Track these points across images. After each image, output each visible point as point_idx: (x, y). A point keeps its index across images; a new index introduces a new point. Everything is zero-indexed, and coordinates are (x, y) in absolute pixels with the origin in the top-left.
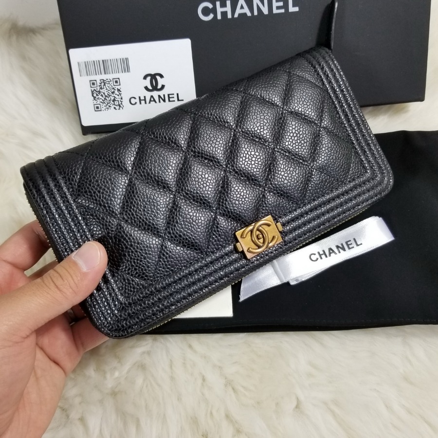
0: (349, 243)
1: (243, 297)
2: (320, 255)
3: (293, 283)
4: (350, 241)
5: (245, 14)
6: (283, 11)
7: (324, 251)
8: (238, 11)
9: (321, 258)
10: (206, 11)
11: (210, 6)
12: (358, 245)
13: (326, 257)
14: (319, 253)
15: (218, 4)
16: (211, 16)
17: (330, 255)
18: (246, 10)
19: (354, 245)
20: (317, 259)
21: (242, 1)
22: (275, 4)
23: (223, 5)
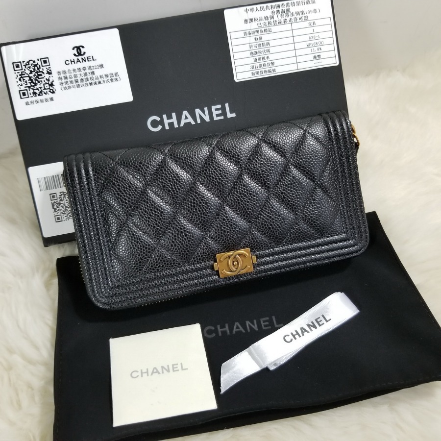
0: (318, 320)
1: (224, 388)
2: (294, 336)
3: (272, 368)
4: (319, 318)
5: (190, 123)
6: (222, 118)
7: (296, 331)
8: (183, 121)
9: (295, 339)
10: (155, 124)
11: (158, 119)
12: (327, 321)
13: (300, 336)
14: (292, 334)
15: (165, 116)
16: (160, 127)
17: (303, 335)
18: (190, 120)
19: (324, 321)
20: (292, 340)
21: (185, 113)
22: (215, 113)
23: (170, 117)
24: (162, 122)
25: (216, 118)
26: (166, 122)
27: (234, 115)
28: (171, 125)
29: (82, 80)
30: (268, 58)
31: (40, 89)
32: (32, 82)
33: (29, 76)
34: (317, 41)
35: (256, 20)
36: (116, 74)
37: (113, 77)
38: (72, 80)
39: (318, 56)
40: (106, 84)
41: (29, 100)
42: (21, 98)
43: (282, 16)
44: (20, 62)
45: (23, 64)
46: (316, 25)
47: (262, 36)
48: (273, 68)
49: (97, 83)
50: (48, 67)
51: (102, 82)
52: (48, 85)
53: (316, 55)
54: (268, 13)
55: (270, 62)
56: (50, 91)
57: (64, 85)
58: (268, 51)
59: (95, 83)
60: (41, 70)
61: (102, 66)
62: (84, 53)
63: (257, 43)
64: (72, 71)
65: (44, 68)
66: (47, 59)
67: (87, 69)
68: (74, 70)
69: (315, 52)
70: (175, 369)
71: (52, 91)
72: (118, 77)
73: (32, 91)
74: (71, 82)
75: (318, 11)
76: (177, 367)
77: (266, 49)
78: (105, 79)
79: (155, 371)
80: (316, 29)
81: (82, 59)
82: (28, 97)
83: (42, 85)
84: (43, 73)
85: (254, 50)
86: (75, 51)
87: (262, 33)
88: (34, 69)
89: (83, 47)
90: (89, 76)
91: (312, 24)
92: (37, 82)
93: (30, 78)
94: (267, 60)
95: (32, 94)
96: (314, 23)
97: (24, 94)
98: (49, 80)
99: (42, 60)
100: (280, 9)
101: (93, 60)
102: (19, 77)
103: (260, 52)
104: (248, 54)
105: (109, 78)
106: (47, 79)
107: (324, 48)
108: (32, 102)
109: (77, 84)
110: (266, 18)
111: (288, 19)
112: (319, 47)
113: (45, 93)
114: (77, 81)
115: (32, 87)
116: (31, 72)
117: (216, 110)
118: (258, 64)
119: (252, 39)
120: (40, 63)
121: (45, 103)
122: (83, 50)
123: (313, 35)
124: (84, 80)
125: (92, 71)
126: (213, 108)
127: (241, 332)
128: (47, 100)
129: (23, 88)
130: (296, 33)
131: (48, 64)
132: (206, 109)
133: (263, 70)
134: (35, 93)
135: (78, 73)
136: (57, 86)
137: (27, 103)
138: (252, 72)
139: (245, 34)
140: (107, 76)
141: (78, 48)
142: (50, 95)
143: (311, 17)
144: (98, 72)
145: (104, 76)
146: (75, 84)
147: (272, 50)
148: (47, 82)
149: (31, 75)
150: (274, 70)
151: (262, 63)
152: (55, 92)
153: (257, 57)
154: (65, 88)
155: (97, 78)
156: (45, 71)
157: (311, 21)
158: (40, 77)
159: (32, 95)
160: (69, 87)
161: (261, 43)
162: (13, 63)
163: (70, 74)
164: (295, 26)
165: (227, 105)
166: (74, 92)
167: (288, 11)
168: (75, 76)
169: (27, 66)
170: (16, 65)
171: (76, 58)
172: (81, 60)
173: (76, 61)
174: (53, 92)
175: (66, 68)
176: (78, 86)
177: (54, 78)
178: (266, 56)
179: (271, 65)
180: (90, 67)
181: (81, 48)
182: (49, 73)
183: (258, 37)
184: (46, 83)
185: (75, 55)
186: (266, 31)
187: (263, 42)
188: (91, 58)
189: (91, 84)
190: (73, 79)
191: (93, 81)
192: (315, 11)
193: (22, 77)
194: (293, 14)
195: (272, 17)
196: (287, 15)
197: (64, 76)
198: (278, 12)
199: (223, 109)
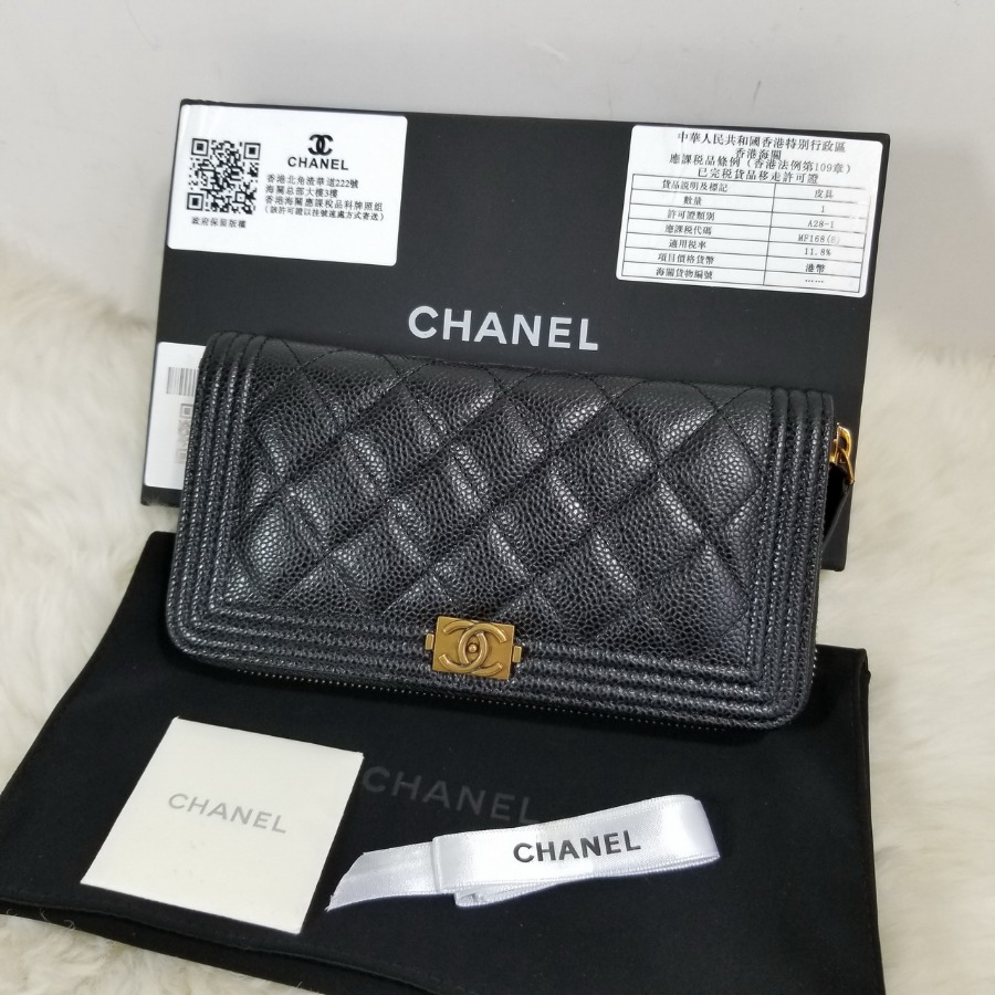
0: (612, 839)
1: (338, 900)
2: (541, 852)
3: (461, 903)
4: (616, 835)
5: (496, 338)
6: (567, 345)
7: (551, 845)
8: (483, 332)
9: (541, 859)
10: (424, 322)
11: (433, 314)
12: (629, 848)
13: (553, 858)
14: (539, 846)
15: (448, 312)
16: (432, 332)
17: (562, 858)
18: (499, 333)
19: (622, 846)
20: (531, 858)
21: (492, 317)
22: (554, 332)
23: (458, 316)
24: (439, 323)
25: (552, 343)
26: (449, 323)
27: (594, 347)
28: (456, 332)
29: (309, 201)
30: (702, 245)
31: (226, 200)
32: (217, 183)
33: (214, 171)
34: (826, 234)
35: (698, 159)
36: (378, 206)
37: (370, 211)
38: (291, 196)
39: (818, 266)
40: (353, 221)
41: (201, 215)
42: (188, 208)
43: (759, 162)
44: (207, 141)
45: (211, 146)
46: (833, 199)
47: (703, 197)
48: (709, 270)
49: (336, 214)
50: (254, 162)
51: (345, 215)
52: (243, 196)
53: (815, 263)
54: (729, 151)
55: (705, 255)
56: (243, 208)
57: (273, 204)
58: (708, 231)
59: (333, 214)
60: (240, 164)
61: (354, 184)
62: (330, 150)
63: (687, 210)
64: (296, 181)
65: (247, 162)
66: (257, 147)
67: (326, 183)
68: (301, 180)
69: (813, 257)
70: (260, 823)
71: (247, 209)
72: (379, 213)
73: (211, 199)
74: (289, 200)
75: (845, 169)
76: (266, 821)
77: (703, 226)
78: (354, 211)
79: (221, 811)
80: (830, 208)
81: (322, 161)
82: (201, 209)
83: (233, 194)
84: (242, 170)
85: (677, 221)
86: (314, 144)
87: (704, 191)
88: (228, 160)
89: (330, 138)
90: (324, 198)
91: (824, 194)
92: (225, 185)
93: (216, 173)
94: (698, 249)
95: (210, 205)
96: (829, 195)
97: (195, 202)
98: (247, 187)
99: (248, 146)
100: (758, 149)
101: (343, 168)
102: (197, 167)
103: (688, 229)
104: (661, 227)
105: (362, 211)
106: (245, 185)
107: (836, 252)
108: (205, 221)
109: (299, 207)
110: (722, 161)
111: (771, 172)
112: (826, 248)
113: (234, 210)
114: (299, 202)
115: (214, 193)
116: (221, 163)
117: (560, 326)
118: (677, 253)
119: (679, 199)
120: (241, 152)
121: (227, 229)
122: (328, 145)
123: (819, 219)
124: (314, 202)
125: (333, 188)
126: (555, 321)
127: (441, 803)
128: (232, 223)
129: (197, 189)
130: (780, 205)
131: (255, 156)
132: (538, 319)
133: (685, 269)
134: (215, 205)
135: (306, 186)
136: (260, 201)
137: (195, 221)
138: (660, 266)
139: (667, 184)
140: (359, 205)
141: (321, 139)
142: (242, 216)
143: (825, 178)
144: (345, 194)
145: (353, 204)
146: (295, 206)
147: (716, 231)
148: (244, 189)
149: (218, 170)
150: (709, 275)
151: (687, 254)
152: (254, 212)
153: (678, 239)
154: (274, 210)
155: (339, 205)
156: (247, 169)
157: (822, 188)
158: (233, 177)
159: (209, 208)
160: (282, 209)
161: (696, 211)
162: (194, 139)
163: (291, 185)
164: (782, 190)
165: (585, 323)
166: (287, 220)
167: (776, 155)
168: (300, 190)
169: (217, 151)
170: (199, 145)
171: (310, 157)
172: (319, 163)
173: (309, 163)
174: (249, 212)
175: (287, 171)
176: (299, 211)
177: (260, 185)
178: (699, 240)
179: (705, 261)
180: (332, 181)
181: (326, 140)
182: (253, 174)
183: (693, 196)
184: (242, 192)
185: (311, 150)
186: (714, 187)
187: (701, 211)
188: (340, 163)
189: (324, 213)
190: (293, 197)
191: (329, 209)
192: (838, 168)
193: (201, 170)
194: (784, 165)
195: (736, 161)
196: (771, 165)
197: (278, 185)
198: (753, 153)
199: (575, 329)
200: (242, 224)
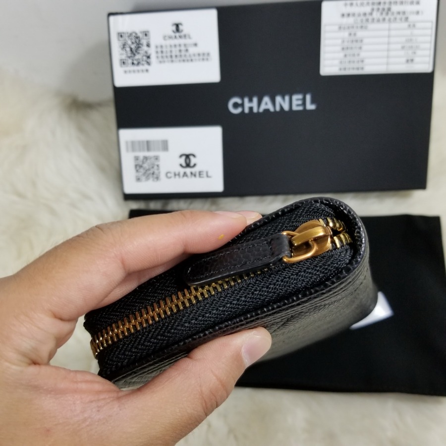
5: (269, 109)
6: (301, 108)
11: (239, 101)
15: (246, 100)
16: (240, 110)
18: (270, 107)
21: (266, 99)
22: (295, 102)
23: (251, 100)
24: (242, 105)
25: (295, 108)
26: (247, 105)
27: (314, 107)
28: (251, 109)
29: (176, 56)
30: (358, 55)
31: (138, 60)
32: (132, 53)
34: (413, 45)
35: (354, 15)
36: (208, 54)
37: (205, 56)
38: (167, 55)
39: (411, 60)
40: (197, 63)
41: (128, 69)
42: (121, 66)
43: (382, 14)
44: (124, 33)
45: (126, 36)
46: (416, 28)
47: (356, 32)
48: (362, 66)
50: (147, 40)
51: (194, 60)
54: (367, 9)
55: (360, 60)
56: (146, 64)
57: (160, 59)
58: (360, 48)
59: (188, 61)
60: (141, 42)
61: (196, 45)
62: (182, 30)
63: (350, 39)
64: (169, 47)
65: (144, 41)
66: (148, 33)
67: (182, 46)
68: (171, 46)
69: (409, 55)
72: (209, 58)
73: (131, 61)
74: (167, 57)
75: (420, 13)
77: (358, 46)
78: (197, 57)
80: (416, 32)
82: (127, 66)
83: (140, 57)
84: (143, 45)
85: (346, 45)
86: (174, 28)
87: (357, 30)
89: (181, 24)
90: (183, 53)
91: (412, 26)
92: (136, 53)
94: (357, 57)
96: (414, 26)
97: (124, 63)
98: (147, 53)
99: (144, 33)
100: (381, 7)
101: (189, 38)
103: (352, 48)
104: (339, 48)
105: (201, 57)
106: (145, 52)
107: (419, 52)
108: (130, 72)
109: (172, 59)
110: (365, 14)
111: (387, 18)
112: (414, 51)
113: (142, 65)
114: (171, 56)
115: (131, 58)
116: (132, 43)
118: (347, 60)
119: (345, 34)
120: (141, 36)
121: (141, 74)
122: (181, 27)
123: (410, 38)
124: (178, 56)
125: (186, 48)
126: (295, 97)
128: (143, 71)
129: (124, 57)
130: (393, 33)
131: (148, 37)
133: (351, 67)
134: (133, 63)
135: (173, 49)
136: (153, 59)
137: (125, 72)
138: (340, 67)
139: (340, 28)
140: (199, 55)
141: (177, 26)
142: (146, 67)
143: (413, 18)
144: (192, 50)
145: (197, 55)
146: (170, 59)
147: (365, 47)
149: (132, 46)
150: (362, 68)
151: (352, 60)
152: (151, 64)
153: (347, 53)
154: (160, 62)
155: (190, 56)
156: (145, 44)
157: (411, 23)
158: (139, 49)
159: (131, 65)
160: (164, 62)
161: (354, 40)
162: (118, 33)
163: (166, 49)
164: (393, 25)
166: (168, 66)
167: (389, 9)
168: (171, 51)
169: (130, 38)
170: (121, 35)
171: (173, 34)
172: (178, 37)
173: (173, 38)
174: (149, 63)
175: (164, 43)
176: (172, 61)
177: (152, 51)
178: (356, 53)
179: (360, 62)
180: (185, 45)
182: (148, 45)
183: (352, 32)
184: (144, 56)
185: (174, 32)
186: (362, 27)
187: (357, 39)
188: (187, 36)
189: (184, 61)
190: (169, 54)
191: (186, 58)
192: (418, 13)
193: (124, 48)
194: (393, 14)
195: (371, 14)
196: (387, 14)
197: (161, 50)
198: (378, 9)
199: (304, 100)
200: (147, 71)
